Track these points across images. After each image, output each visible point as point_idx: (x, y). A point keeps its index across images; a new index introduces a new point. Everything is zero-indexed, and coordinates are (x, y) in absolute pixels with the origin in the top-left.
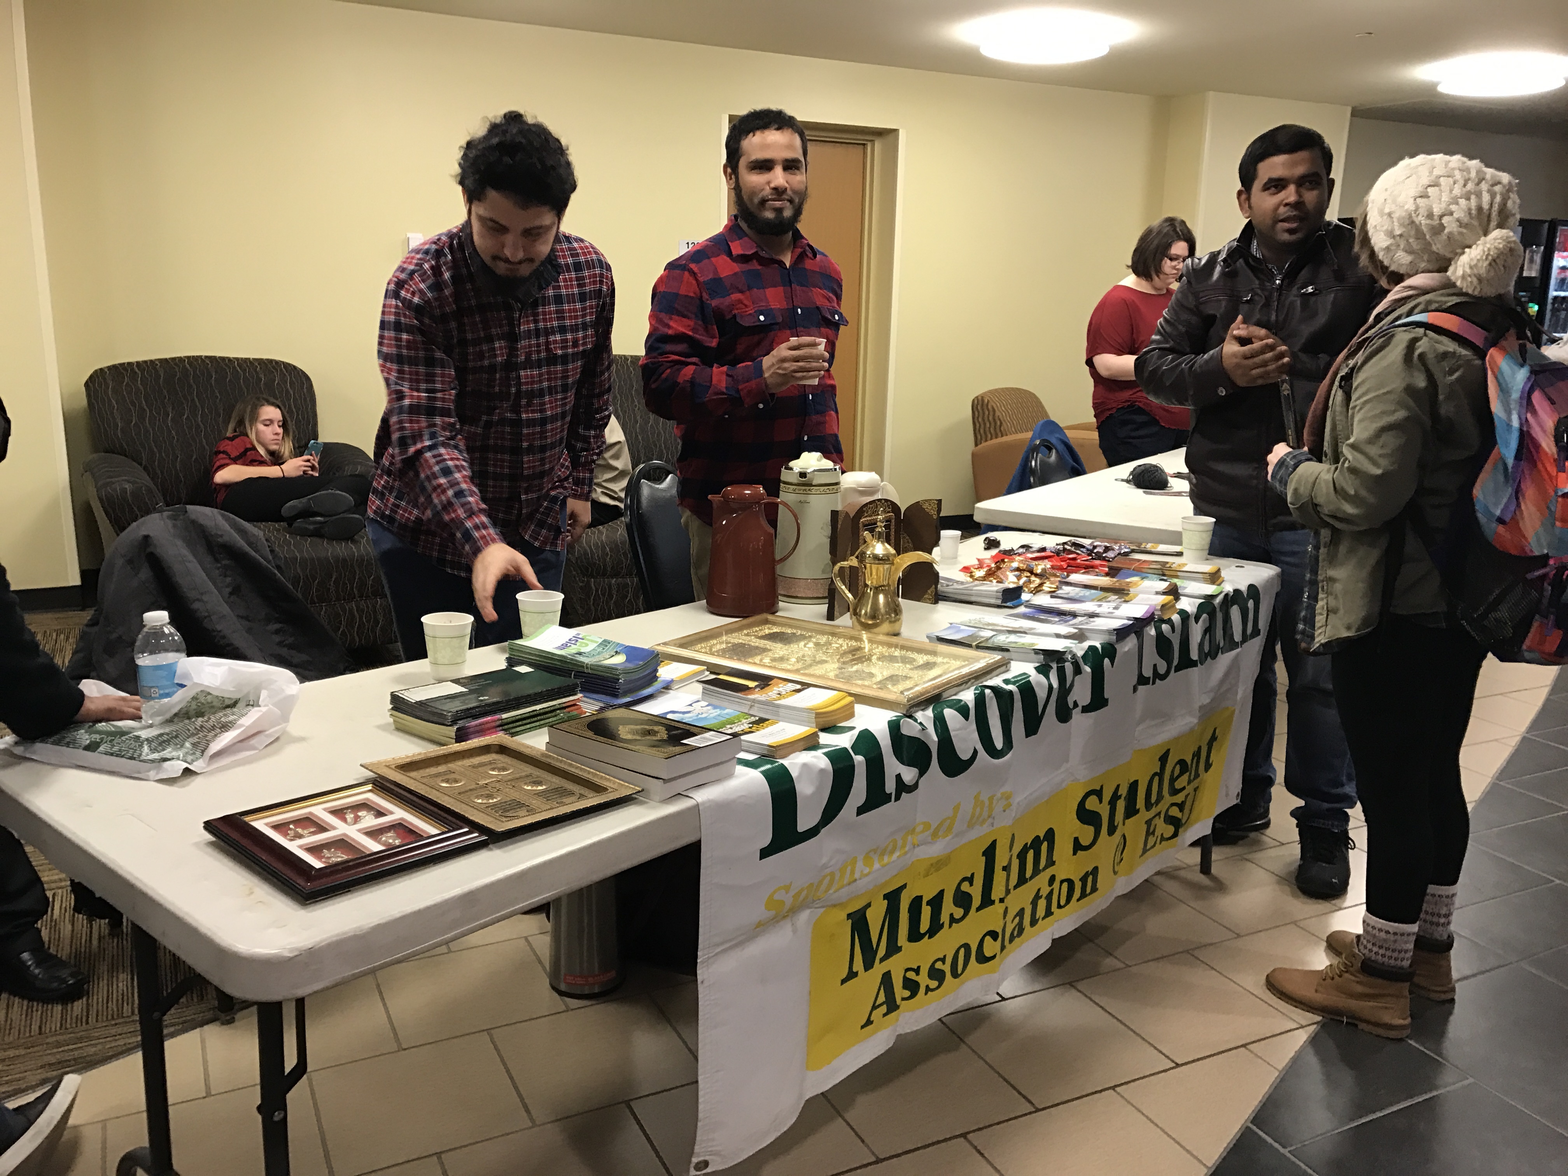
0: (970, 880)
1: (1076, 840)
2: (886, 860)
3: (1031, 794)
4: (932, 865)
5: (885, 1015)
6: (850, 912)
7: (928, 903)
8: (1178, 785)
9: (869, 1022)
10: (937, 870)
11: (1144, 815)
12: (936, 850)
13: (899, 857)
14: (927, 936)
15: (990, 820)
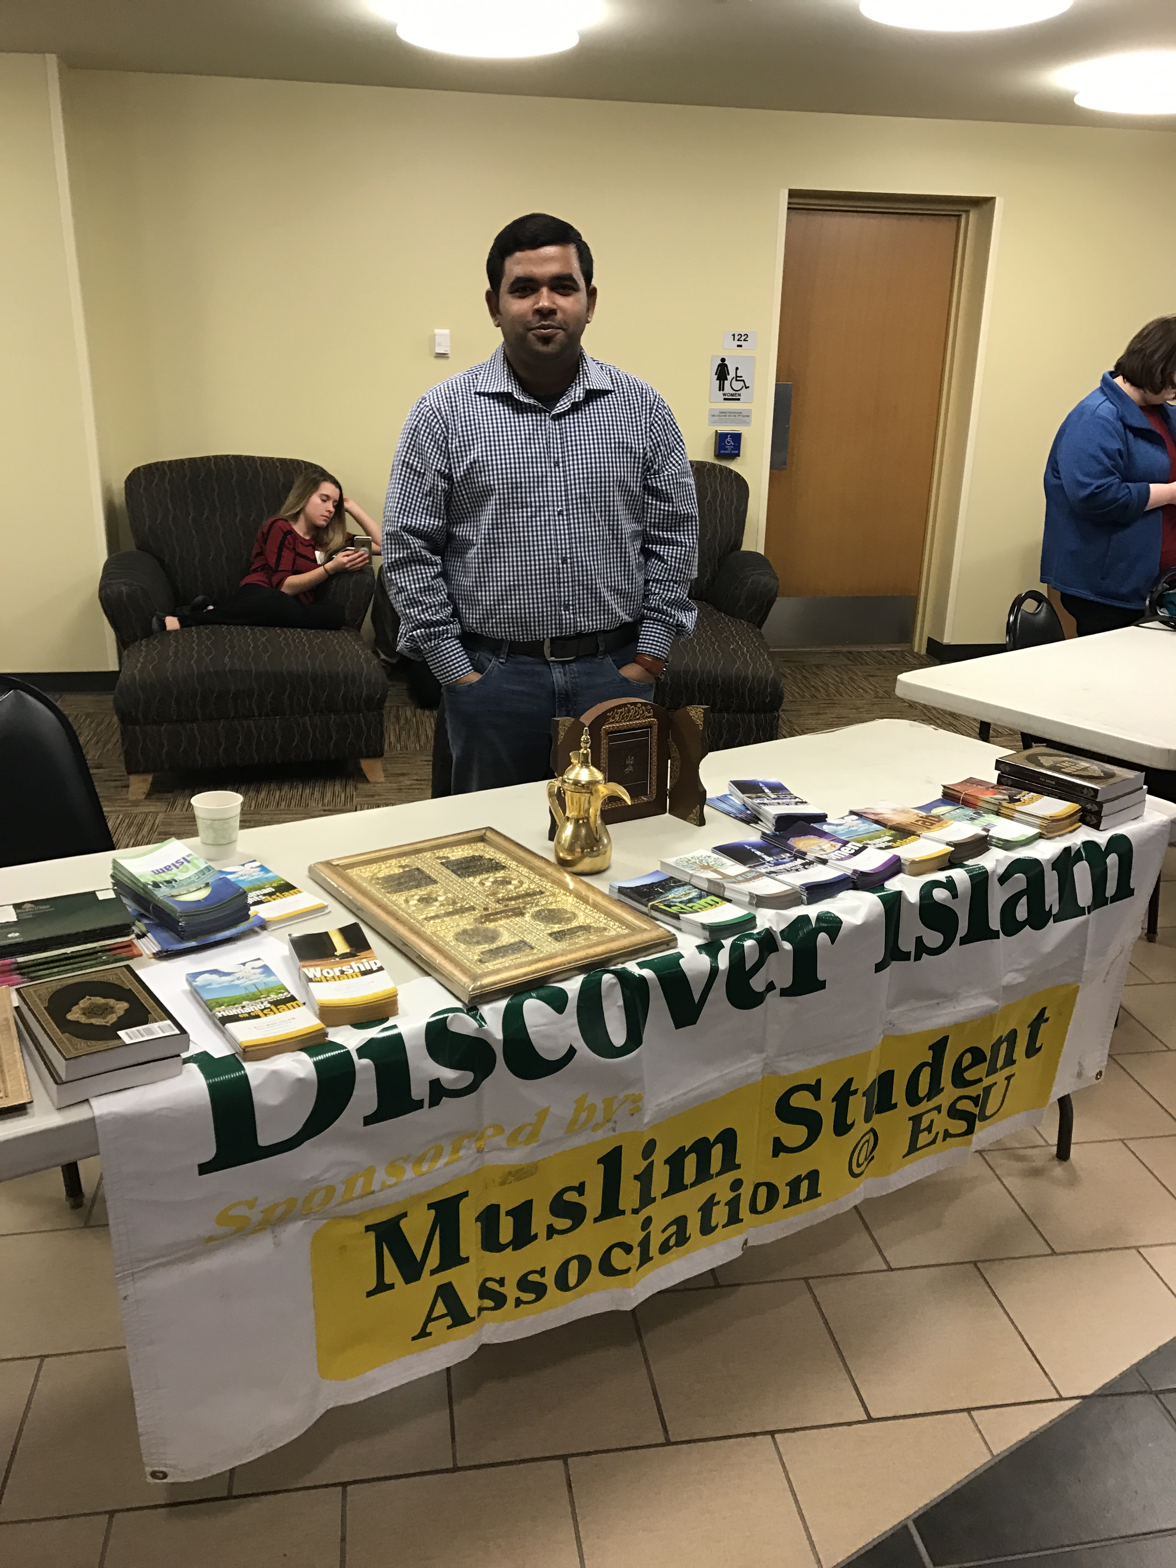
0: (580, 1189)
1: (777, 1140)
2: (425, 1168)
3: (685, 1094)
4: (510, 1173)
5: (449, 1327)
6: (370, 1223)
7: (508, 1213)
8: (969, 1075)
9: (423, 1333)
10: (518, 1179)
11: (904, 1111)
12: (516, 1156)
13: (446, 1164)
14: (511, 1247)
15: (611, 1125)
